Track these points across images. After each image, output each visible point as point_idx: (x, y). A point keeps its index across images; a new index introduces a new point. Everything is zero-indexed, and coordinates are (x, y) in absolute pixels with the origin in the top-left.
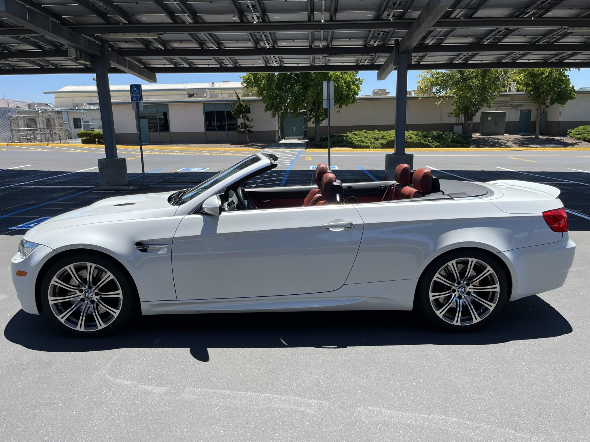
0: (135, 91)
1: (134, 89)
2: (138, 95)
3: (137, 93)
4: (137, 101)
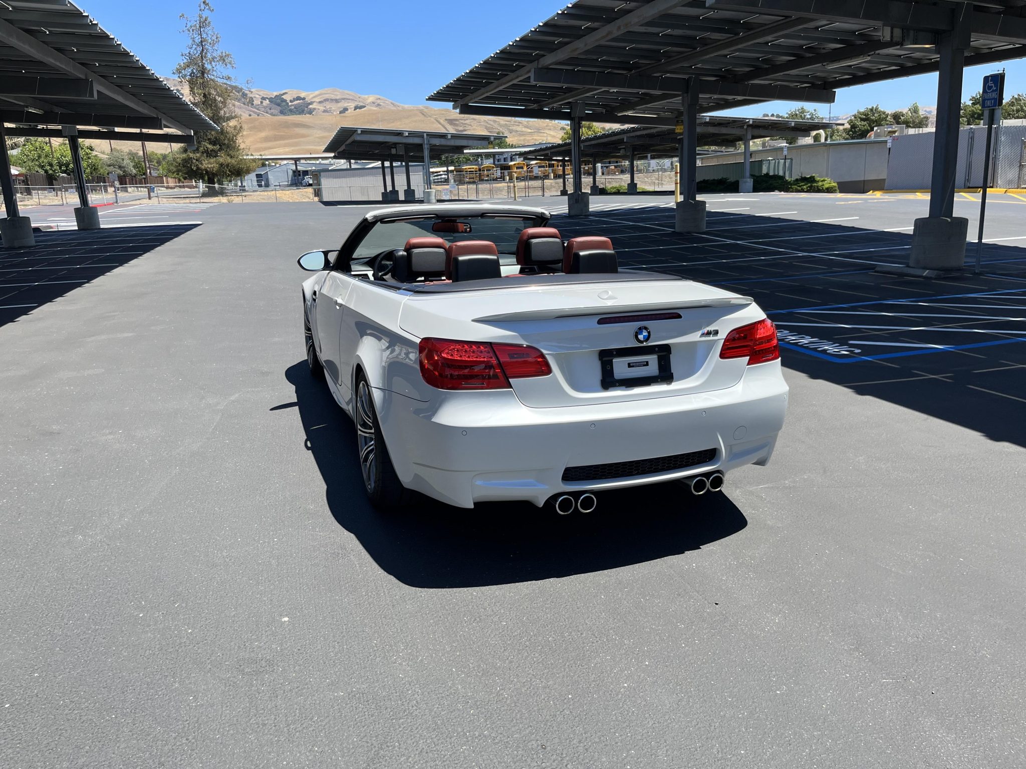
0: (990, 88)
1: (990, 83)
2: (994, 95)
3: (993, 91)
4: (992, 107)
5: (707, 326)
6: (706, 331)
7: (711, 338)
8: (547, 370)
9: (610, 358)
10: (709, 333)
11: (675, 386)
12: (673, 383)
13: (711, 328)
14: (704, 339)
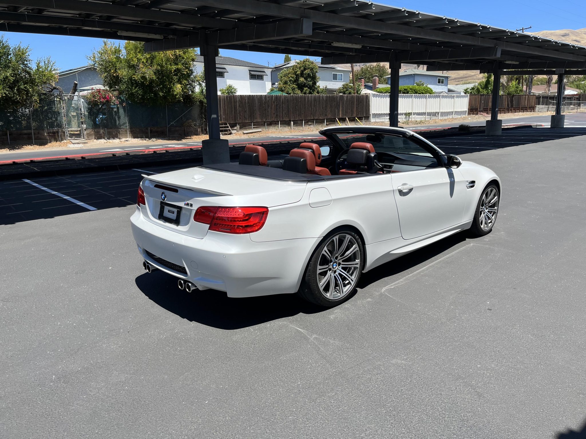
5: (188, 200)
6: (186, 203)
7: (189, 207)
8: (145, 204)
9: (164, 205)
10: (188, 204)
11: (179, 228)
12: (179, 226)
13: (189, 202)
14: (186, 207)
